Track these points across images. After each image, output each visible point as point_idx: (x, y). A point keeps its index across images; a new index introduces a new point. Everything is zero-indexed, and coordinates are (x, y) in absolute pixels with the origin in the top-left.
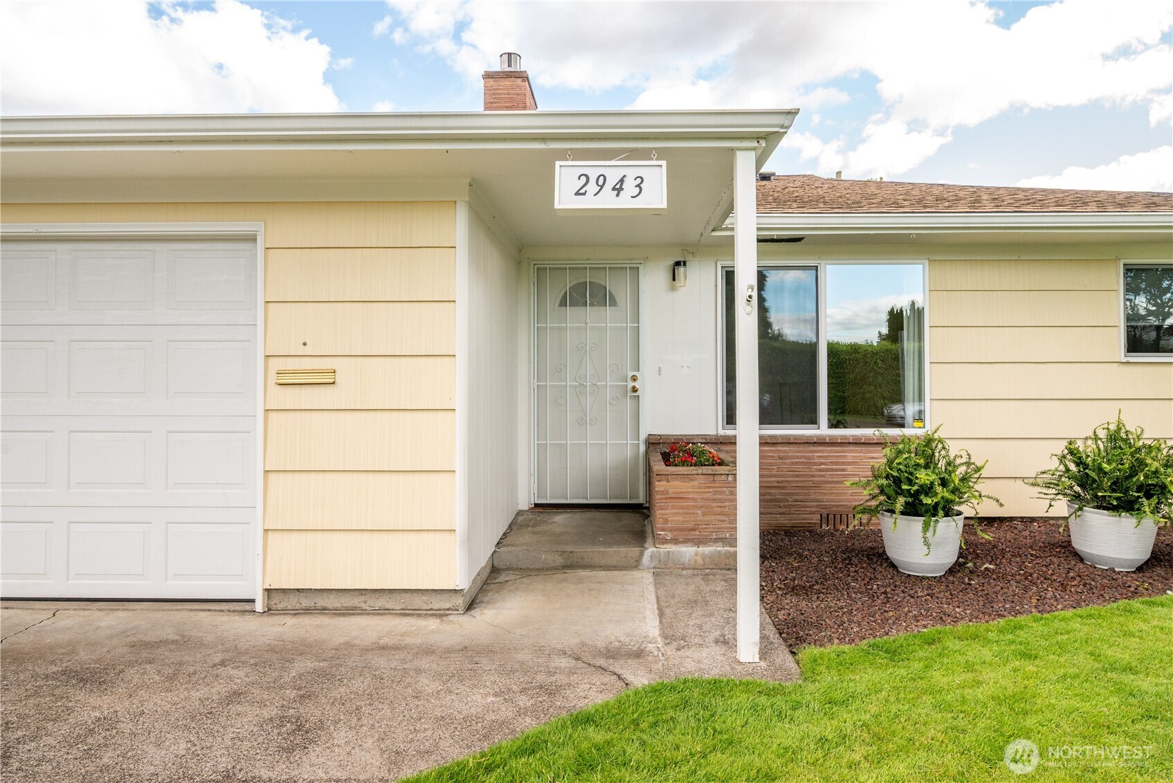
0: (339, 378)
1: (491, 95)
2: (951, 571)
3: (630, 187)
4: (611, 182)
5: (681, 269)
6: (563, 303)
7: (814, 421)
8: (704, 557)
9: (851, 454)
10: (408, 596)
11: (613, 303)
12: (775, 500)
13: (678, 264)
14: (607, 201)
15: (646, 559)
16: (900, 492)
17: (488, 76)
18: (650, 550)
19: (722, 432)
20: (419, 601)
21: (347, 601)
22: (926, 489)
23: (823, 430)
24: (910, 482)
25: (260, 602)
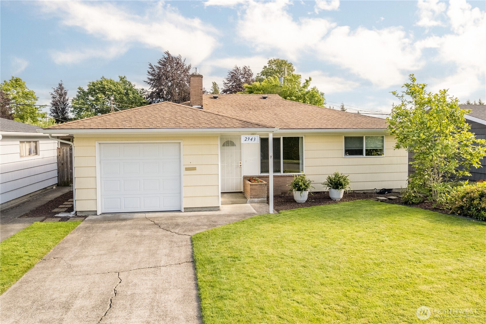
0: (197, 169)
2: (306, 202)
3: (253, 139)
4: (250, 139)
7: (280, 172)
8: (259, 201)
9: (288, 179)
11: (235, 145)
14: (250, 142)
15: (248, 202)
16: (297, 187)
18: (248, 200)
19: (260, 175)
20: (212, 209)
21: (199, 209)
22: (301, 186)
23: (282, 174)
24: (298, 185)
25: (183, 210)
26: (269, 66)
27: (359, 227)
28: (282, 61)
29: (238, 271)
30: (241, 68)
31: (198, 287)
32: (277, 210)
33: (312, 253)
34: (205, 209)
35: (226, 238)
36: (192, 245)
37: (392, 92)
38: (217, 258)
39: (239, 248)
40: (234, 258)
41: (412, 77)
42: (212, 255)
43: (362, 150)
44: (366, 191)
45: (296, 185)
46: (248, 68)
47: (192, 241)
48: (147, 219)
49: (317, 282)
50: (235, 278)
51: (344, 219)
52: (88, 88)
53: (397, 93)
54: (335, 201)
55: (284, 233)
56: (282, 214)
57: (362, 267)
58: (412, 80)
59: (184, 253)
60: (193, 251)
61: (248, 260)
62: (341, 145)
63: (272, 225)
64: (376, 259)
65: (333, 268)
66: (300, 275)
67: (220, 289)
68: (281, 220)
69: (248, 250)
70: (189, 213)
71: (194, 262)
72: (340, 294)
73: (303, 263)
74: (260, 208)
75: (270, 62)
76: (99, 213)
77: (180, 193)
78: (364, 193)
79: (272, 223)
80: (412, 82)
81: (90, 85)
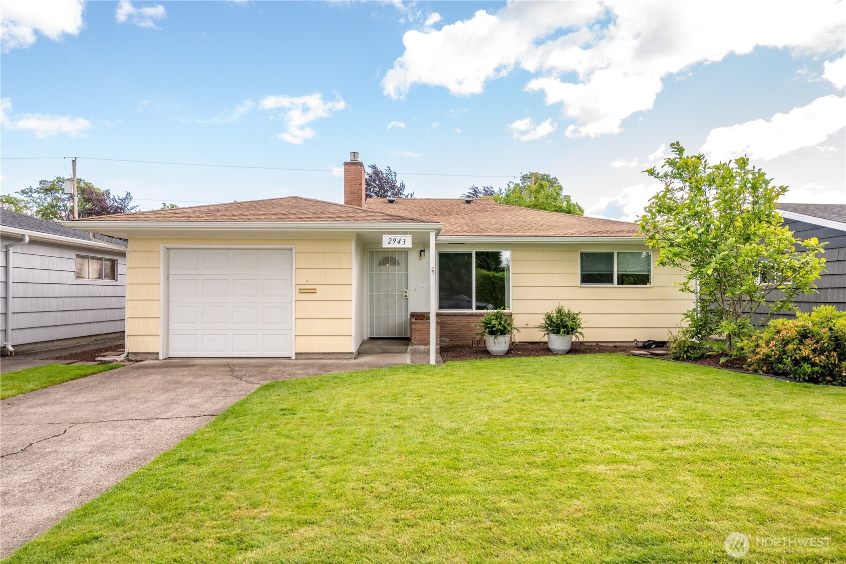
0: (317, 291)
1: (347, 172)
2: (506, 354)
3: (402, 242)
4: (397, 241)
5: (423, 253)
6: (380, 264)
7: (470, 307)
10: (338, 354)
11: (398, 264)
12: (457, 336)
13: (422, 251)
14: (396, 245)
15: (408, 350)
17: (346, 164)
18: (410, 347)
20: (341, 356)
21: (319, 356)
23: (474, 310)
25: (294, 357)
29: (272, 427)
34: (330, 357)
35: (313, 388)
37: (647, 171)
41: (676, 148)
42: (259, 406)
43: (612, 275)
44: (618, 344)
53: (657, 172)
58: (678, 153)
61: (309, 414)
62: (576, 270)
69: (328, 402)
70: (302, 360)
74: (422, 358)
75: (524, 178)
76: (161, 357)
77: (291, 330)
78: (615, 346)
80: (679, 155)
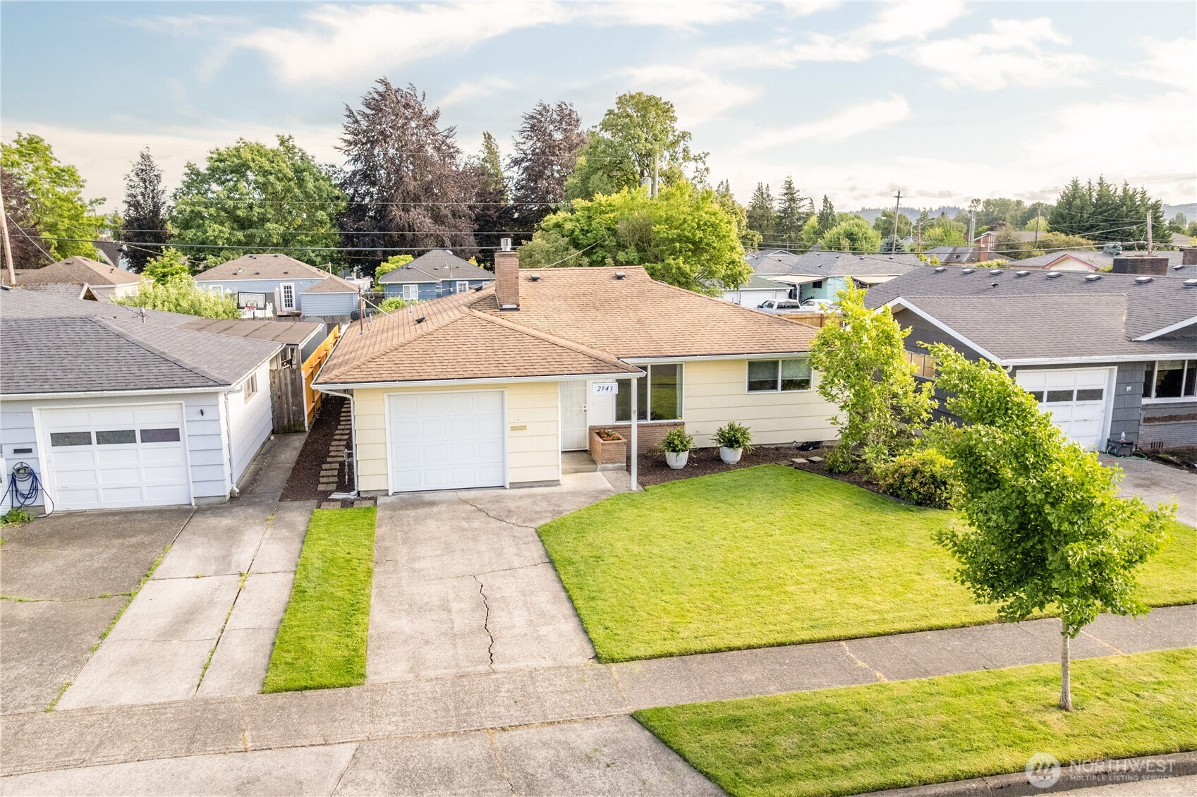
0: (527, 428)
2: (685, 467)
3: (609, 389)
4: (605, 388)
7: (645, 418)
8: (615, 467)
10: (547, 482)
15: (598, 469)
16: (671, 446)
18: (598, 466)
19: (615, 423)
20: (549, 483)
21: (530, 485)
22: (677, 446)
23: (649, 422)
24: (673, 443)
25: (508, 486)
26: (619, 108)
27: (748, 514)
28: (650, 99)
29: (604, 572)
30: (554, 106)
31: (566, 590)
32: (642, 484)
33: (684, 551)
34: (539, 484)
35: (581, 532)
36: (542, 541)
38: (576, 558)
39: (600, 545)
40: (597, 557)
42: (571, 555)
43: (775, 382)
44: (779, 446)
45: (669, 443)
46: (569, 107)
47: (540, 537)
48: (465, 502)
49: (687, 583)
50: (602, 580)
51: (732, 502)
52: (207, 165)
54: (725, 467)
55: (652, 523)
56: (648, 493)
57: (737, 568)
59: (536, 551)
60: (546, 550)
61: (613, 560)
62: (743, 376)
63: (636, 511)
64: (755, 558)
65: (706, 568)
66: (669, 576)
67: (589, 591)
68: (647, 503)
69: (610, 547)
70: (517, 490)
71: (552, 562)
72: (707, 595)
73: (673, 564)
74: (617, 479)
75: (622, 101)
76: (391, 492)
77: (503, 462)
78: (777, 449)
79: (637, 508)
81: (212, 158)
